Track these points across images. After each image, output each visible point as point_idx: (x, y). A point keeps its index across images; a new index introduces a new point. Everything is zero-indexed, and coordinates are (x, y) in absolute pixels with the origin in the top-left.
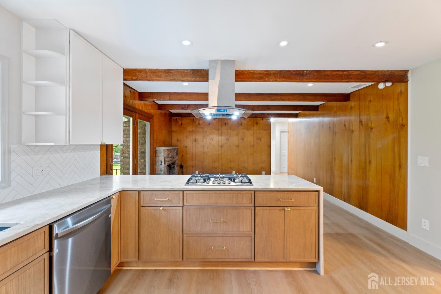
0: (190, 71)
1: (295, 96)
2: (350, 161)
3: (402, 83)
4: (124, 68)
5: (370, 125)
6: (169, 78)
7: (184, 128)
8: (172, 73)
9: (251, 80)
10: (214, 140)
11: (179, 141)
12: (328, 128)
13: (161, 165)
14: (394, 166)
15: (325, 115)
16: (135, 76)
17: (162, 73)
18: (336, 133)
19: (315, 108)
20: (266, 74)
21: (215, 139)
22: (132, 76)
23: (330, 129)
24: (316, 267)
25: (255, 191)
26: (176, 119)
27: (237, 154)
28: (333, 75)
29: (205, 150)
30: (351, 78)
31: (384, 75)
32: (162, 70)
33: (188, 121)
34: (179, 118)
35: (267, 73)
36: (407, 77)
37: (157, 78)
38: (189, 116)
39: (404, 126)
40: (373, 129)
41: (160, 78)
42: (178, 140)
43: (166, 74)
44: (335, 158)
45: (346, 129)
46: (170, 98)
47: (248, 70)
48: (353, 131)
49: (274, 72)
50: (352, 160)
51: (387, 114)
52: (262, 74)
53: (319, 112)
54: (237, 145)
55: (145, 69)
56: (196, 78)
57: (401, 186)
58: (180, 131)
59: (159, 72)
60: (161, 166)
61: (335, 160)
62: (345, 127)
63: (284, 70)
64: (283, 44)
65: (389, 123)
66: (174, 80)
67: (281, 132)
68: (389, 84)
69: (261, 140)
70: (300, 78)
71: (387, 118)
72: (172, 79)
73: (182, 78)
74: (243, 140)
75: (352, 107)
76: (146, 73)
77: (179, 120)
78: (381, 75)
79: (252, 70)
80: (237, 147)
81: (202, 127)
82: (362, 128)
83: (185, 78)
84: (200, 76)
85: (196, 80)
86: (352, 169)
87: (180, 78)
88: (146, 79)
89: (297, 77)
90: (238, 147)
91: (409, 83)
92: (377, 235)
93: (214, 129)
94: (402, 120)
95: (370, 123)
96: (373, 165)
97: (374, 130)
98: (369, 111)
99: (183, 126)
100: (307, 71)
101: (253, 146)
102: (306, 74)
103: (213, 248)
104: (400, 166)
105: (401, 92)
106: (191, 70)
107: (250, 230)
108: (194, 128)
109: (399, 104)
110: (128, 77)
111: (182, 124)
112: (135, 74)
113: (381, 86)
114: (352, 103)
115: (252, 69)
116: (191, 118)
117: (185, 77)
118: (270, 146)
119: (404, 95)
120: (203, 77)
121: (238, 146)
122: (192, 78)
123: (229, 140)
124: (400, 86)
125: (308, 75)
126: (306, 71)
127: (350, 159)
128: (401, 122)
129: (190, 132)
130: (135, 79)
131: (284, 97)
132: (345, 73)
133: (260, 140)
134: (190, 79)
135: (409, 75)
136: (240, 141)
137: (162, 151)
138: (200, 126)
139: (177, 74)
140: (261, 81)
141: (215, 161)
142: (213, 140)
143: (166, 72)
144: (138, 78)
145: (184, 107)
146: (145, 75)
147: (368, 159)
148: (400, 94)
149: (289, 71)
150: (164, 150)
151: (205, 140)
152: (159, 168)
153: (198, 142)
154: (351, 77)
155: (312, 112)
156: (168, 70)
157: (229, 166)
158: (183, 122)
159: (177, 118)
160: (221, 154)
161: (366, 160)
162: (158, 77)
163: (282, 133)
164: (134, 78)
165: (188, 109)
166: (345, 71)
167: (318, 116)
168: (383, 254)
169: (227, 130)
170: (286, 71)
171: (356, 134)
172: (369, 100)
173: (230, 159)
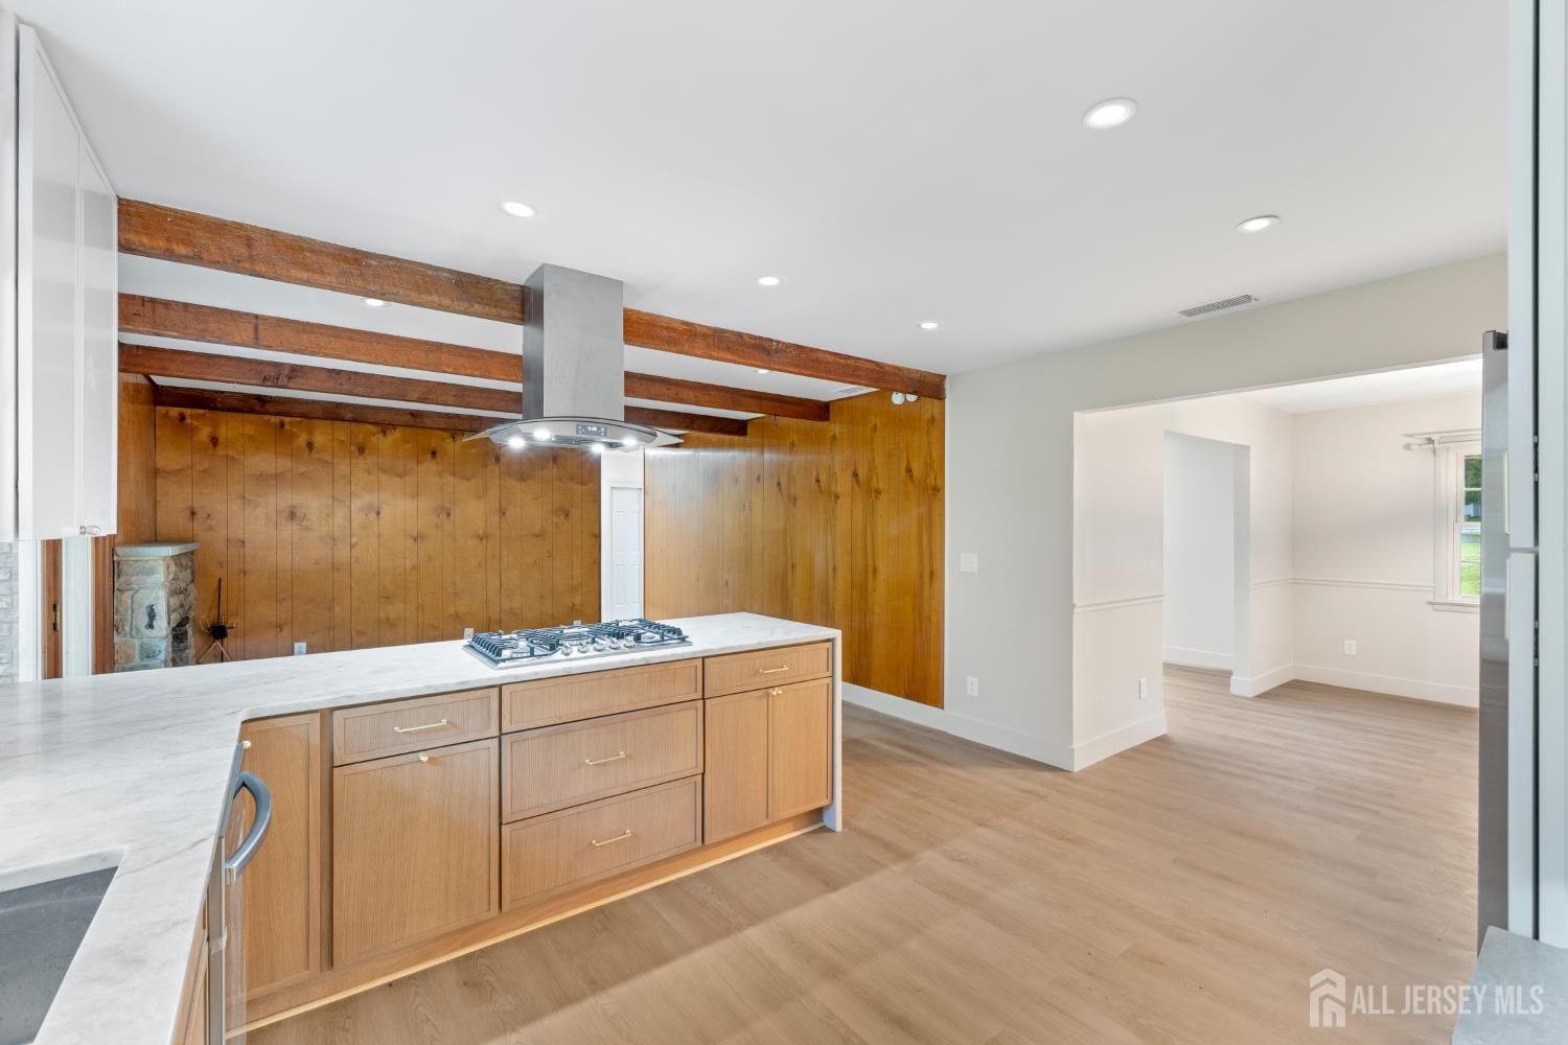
0: (446, 274)
1: (713, 393)
2: (830, 571)
3: (936, 401)
4: (121, 196)
5: (874, 483)
6: (360, 283)
7: (228, 459)
8: (371, 266)
9: (646, 341)
10: (381, 515)
11: (200, 514)
12: (775, 485)
13: (151, 626)
14: (921, 577)
15: (766, 449)
16: (187, 242)
17: (329, 261)
18: (795, 499)
19: (739, 428)
20: (683, 332)
21: (386, 511)
22: (168, 240)
23: (780, 489)
24: (824, 818)
25: (703, 658)
26: (182, 418)
27: (479, 565)
28: (828, 362)
29: (343, 554)
30: (859, 377)
31: (912, 379)
32: (326, 245)
33: (249, 430)
34: (201, 411)
35: (689, 330)
36: (944, 390)
37: (305, 275)
38: (258, 408)
39: (939, 490)
40: (880, 493)
41: (317, 277)
42: (193, 513)
43: (344, 266)
44: (793, 566)
45: (821, 491)
46: (257, 338)
47: (639, 312)
48: (837, 497)
49: (706, 330)
50: (834, 568)
51: (908, 463)
52: (674, 330)
53: (748, 439)
54: (481, 533)
55: (240, 226)
56: (472, 306)
57: (934, 618)
58: (205, 471)
59: (312, 251)
60: (148, 632)
61: (793, 571)
62: (819, 486)
63: (728, 331)
64: (769, 281)
65: (913, 482)
66: (384, 294)
67: (612, 488)
68: (912, 398)
69: (567, 515)
70: (764, 357)
71: (909, 470)
72: (373, 288)
73: (413, 295)
74: (504, 514)
75: (834, 438)
76: (249, 242)
77: (196, 423)
78: (908, 378)
79: (648, 314)
80: (481, 539)
81: (328, 458)
82: (857, 489)
83: (429, 298)
84: (485, 301)
85: (471, 310)
86: (834, 589)
87: (408, 292)
88: (247, 265)
89: (757, 353)
90: (485, 540)
91: (947, 401)
92: (897, 731)
93: (385, 471)
94: (935, 479)
95: (875, 480)
96: (882, 577)
97: (883, 496)
98: (873, 450)
99: (220, 451)
100: (778, 342)
101: (540, 536)
102: (777, 351)
103: (594, 842)
104: (932, 574)
105: (933, 419)
106: (450, 271)
107: (694, 765)
108: (284, 464)
109: (929, 443)
110: (145, 240)
111: (215, 441)
112: (188, 234)
113: (897, 399)
114: (834, 427)
115: (650, 312)
116: (266, 417)
117: (429, 293)
118: (598, 536)
119: (937, 424)
120: (495, 306)
121: (483, 538)
122: (456, 302)
123: (448, 515)
124: (930, 405)
125: (779, 355)
126: (776, 341)
127: (831, 565)
128: (933, 481)
129: (262, 478)
130: (186, 257)
131: (685, 393)
132: (849, 362)
133: (563, 516)
134: (447, 302)
135: (947, 385)
136: (495, 519)
137: (155, 563)
138: (315, 455)
139: (396, 275)
140: (673, 349)
141: (387, 598)
142: (378, 514)
143: (346, 260)
144: (204, 255)
145: (271, 372)
146: (244, 251)
147: (870, 563)
148: (932, 424)
149: (740, 335)
150: (164, 559)
151: (340, 516)
152: (137, 642)
153: (305, 523)
154: (860, 373)
155: (727, 437)
156: (354, 251)
157: (452, 610)
158: (223, 433)
159: (187, 411)
160: (415, 568)
161: (867, 565)
162: (306, 267)
163: (614, 491)
164: (182, 250)
165: (290, 385)
166: (849, 357)
167: (746, 447)
168: (918, 763)
169: (440, 475)
170: (732, 332)
171: (844, 502)
172: (872, 424)
173: (455, 583)
